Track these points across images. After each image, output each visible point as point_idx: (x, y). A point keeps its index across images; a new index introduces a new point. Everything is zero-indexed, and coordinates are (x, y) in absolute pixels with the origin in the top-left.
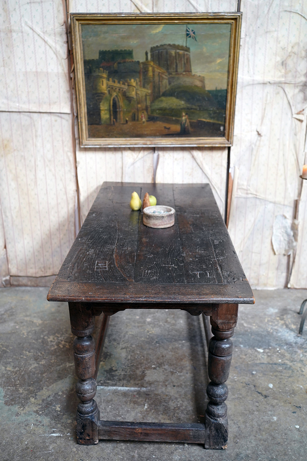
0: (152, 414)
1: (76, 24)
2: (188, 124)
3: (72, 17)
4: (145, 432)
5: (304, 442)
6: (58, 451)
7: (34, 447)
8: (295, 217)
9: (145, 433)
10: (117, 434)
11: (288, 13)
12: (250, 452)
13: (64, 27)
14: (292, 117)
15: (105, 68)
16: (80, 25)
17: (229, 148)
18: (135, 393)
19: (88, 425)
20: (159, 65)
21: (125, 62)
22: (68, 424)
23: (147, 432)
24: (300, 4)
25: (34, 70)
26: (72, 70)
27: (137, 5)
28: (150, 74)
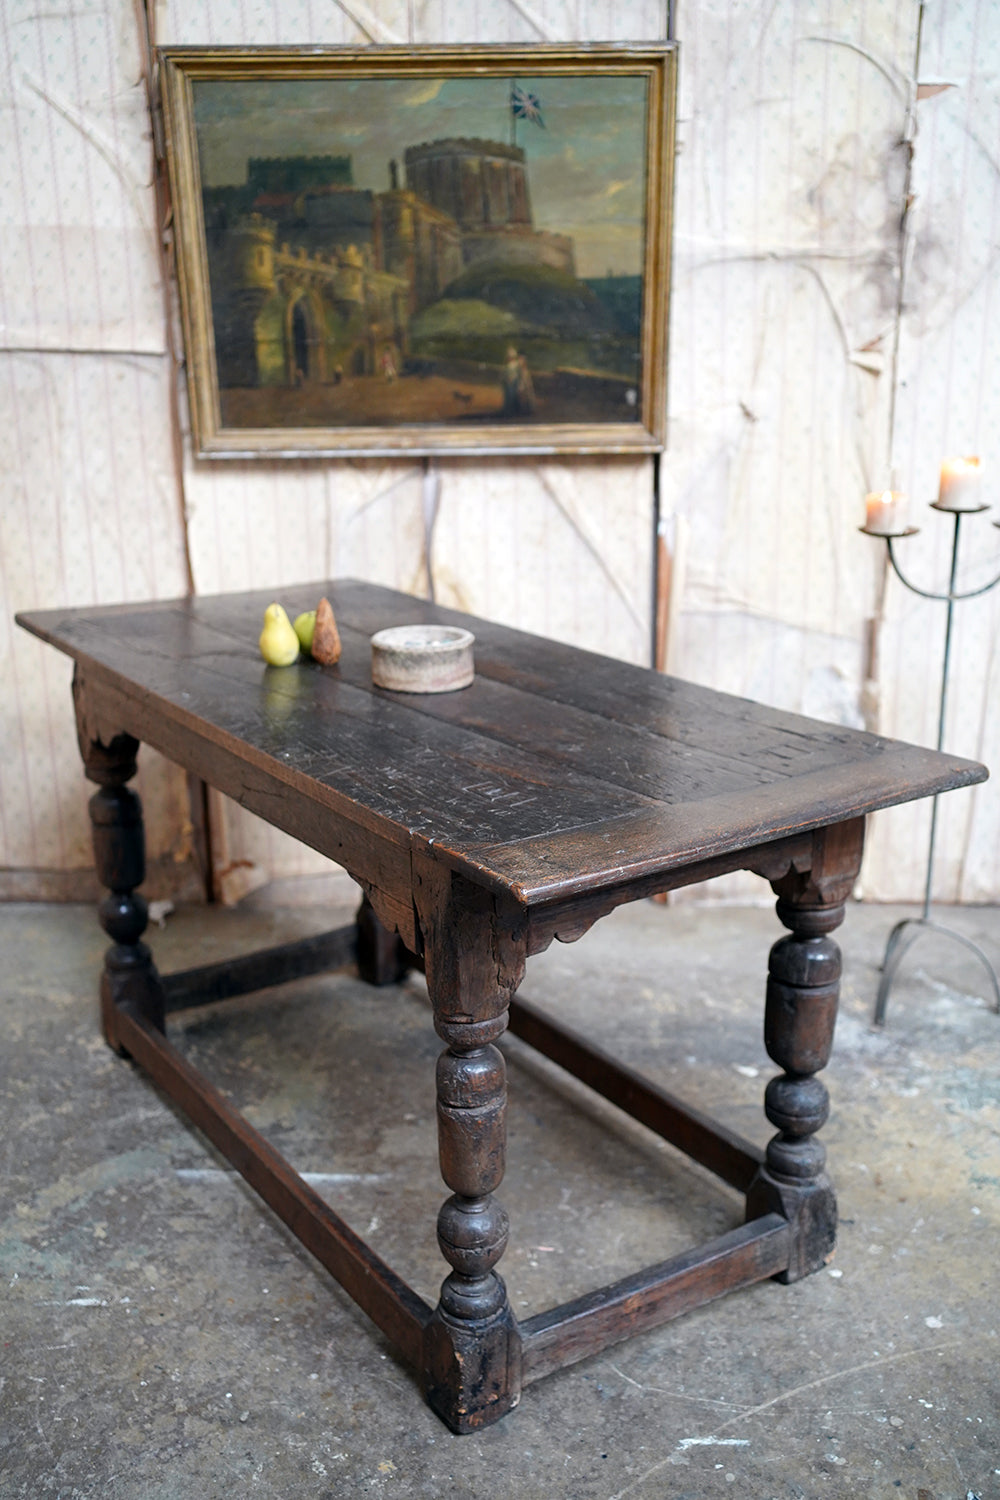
0: (392, 1246)
1: (175, 80)
2: (525, 384)
3: (163, 56)
5: (850, 1313)
6: (89, 1345)
7: (17, 1335)
8: (869, 672)
11: (822, 46)
12: (679, 1341)
13: (141, 89)
14: (848, 361)
15: (267, 213)
16: (188, 81)
17: (656, 459)
18: (344, 1190)
20: (433, 203)
21: (326, 194)
22: (127, 1272)
24: (855, 18)
25: (52, 221)
26: (167, 219)
27: (362, 23)
28: (407, 228)
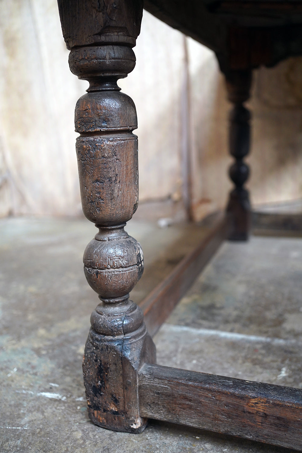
4: (277, 412)
6: (38, 430)
9: (278, 418)
10: (190, 407)
19: (113, 367)
23: (283, 415)
